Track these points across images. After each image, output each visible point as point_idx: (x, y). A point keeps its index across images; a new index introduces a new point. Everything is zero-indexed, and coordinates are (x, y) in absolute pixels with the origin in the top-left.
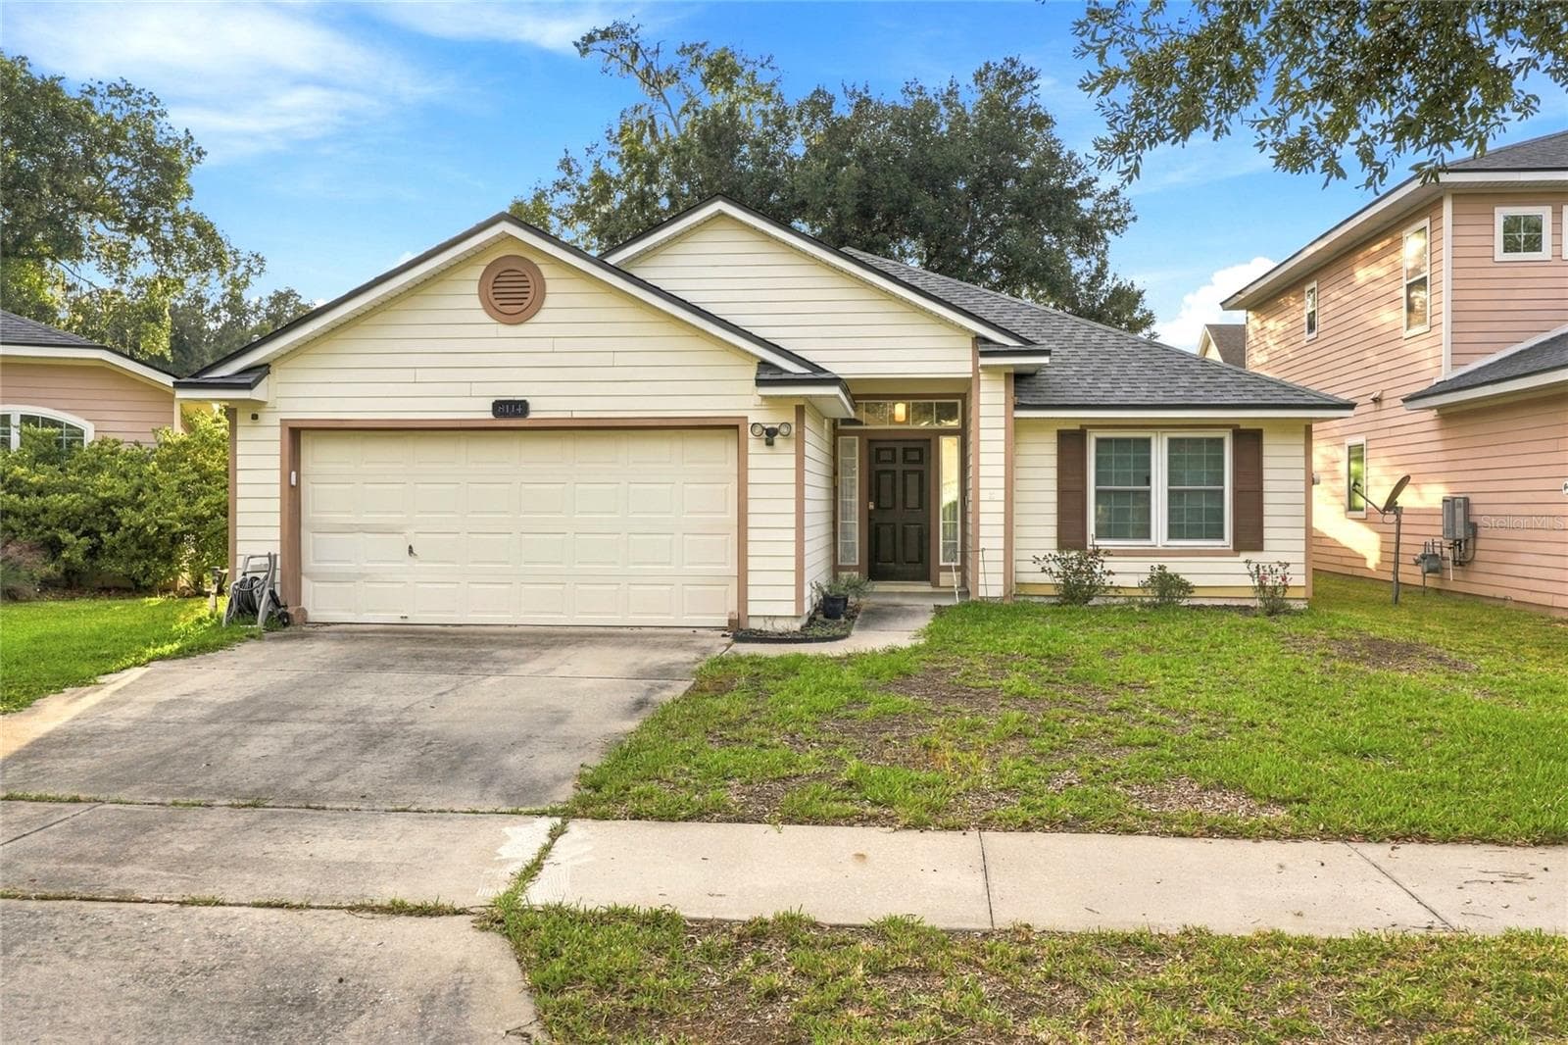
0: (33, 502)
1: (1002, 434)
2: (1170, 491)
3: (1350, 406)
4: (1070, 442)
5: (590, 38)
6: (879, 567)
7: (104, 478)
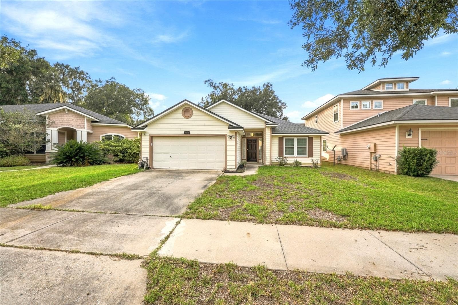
0: (114, 148)
1: (269, 138)
2: (298, 148)
3: (328, 133)
4: (281, 139)
5: (206, 81)
6: (249, 159)
7: (125, 145)
